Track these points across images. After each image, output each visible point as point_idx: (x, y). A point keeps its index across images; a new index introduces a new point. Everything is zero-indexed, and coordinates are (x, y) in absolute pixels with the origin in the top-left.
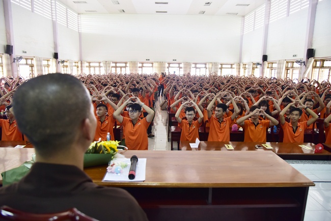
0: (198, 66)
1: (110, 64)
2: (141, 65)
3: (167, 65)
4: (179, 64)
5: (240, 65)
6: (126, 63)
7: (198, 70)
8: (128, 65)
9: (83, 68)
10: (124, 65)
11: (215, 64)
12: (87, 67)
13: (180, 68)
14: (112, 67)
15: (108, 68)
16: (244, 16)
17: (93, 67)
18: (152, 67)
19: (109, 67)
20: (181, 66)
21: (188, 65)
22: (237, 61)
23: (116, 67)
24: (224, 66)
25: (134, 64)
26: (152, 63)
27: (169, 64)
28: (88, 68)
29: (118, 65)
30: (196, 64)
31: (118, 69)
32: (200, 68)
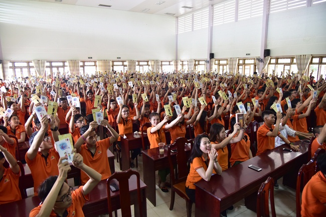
0: (141, 63)
1: (44, 63)
2: (81, 64)
3: (111, 64)
4: (123, 62)
5: (177, 62)
6: (64, 62)
7: (141, 67)
8: (67, 64)
9: (6, 70)
10: (61, 64)
11: (156, 61)
12: (10, 67)
13: (125, 66)
14: (47, 67)
15: (41, 69)
16: (177, 17)
17: (18, 67)
18: (95, 65)
19: (43, 67)
20: (125, 63)
21: (132, 63)
22: (174, 58)
23: (51, 67)
24: (163, 63)
25: (74, 63)
26: (95, 62)
27: (113, 62)
28: (12, 70)
29: (54, 64)
30: (139, 62)
31: (55, 70)
32: (142, 65)
